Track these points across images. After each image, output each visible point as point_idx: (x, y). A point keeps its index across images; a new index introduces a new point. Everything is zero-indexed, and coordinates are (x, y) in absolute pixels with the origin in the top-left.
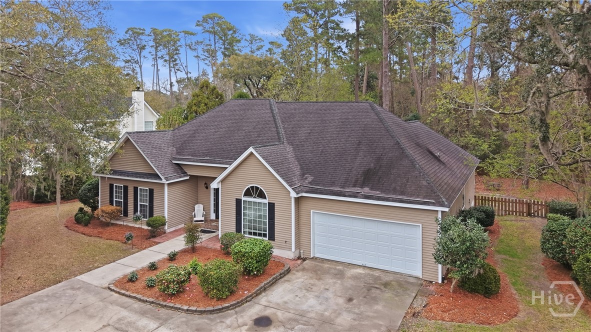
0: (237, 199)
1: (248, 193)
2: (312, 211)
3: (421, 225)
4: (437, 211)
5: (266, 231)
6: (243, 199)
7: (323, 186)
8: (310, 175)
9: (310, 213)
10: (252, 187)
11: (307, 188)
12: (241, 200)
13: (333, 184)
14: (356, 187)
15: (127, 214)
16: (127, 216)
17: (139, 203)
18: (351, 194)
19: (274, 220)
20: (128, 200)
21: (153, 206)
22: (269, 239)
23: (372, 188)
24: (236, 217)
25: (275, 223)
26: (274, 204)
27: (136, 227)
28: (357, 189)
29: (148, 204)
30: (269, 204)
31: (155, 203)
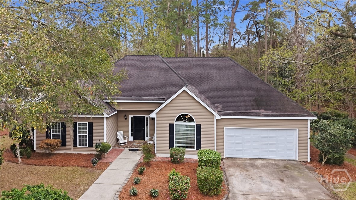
0: (169, 124)
1: (179, 119)
2: (225, 127)
3: (298, 129)
4: (308, 120)
5: (194, 144)
6: (176, 123)
7: (233, 111)
8: (219, 104)
9: (224, 129)
10: (183, 115)
11: (222, 112)
12: (174, 124)
13: (238, 109)
14: (255, 110)
15: (66, 144)
16: (66, 146)
17: (78, 135)
18: (255, 114)
19: (201, 136)
20: (66, 133)
21: (92, 135)
22: (196, 149)
23: (265, 110)
24: (170, 137)
25: (201, 138)
26: (200, 125)
27: (75, 153)
28: (257, 111)
29: (87, 135)
30: (197, 125)
31: (94, 134)
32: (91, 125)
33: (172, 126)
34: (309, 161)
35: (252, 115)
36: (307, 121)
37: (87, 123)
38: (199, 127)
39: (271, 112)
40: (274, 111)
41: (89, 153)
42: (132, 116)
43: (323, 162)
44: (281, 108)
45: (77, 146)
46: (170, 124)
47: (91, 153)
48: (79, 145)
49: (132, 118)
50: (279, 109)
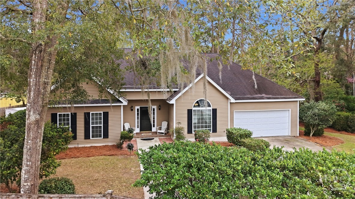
2: (234, 111)
3: (290, 110)
5: (211, 127)
6: (194, 109)
10: (200, 101)
12: (192, 110)
15: (77, 137)
16: (76, 139)
17: (91, 126)
19: (216, 119)
20: (76, 125)
21: (108, 125)
22: (213, 132)
23: (266, 94)
24: (188, 122)
25: (217, 121)
26: (216, 109)
27: (87, 146)
28: (259, 95)
29: (102, 125)
30: (213, 109)
31: (109, 124)
32: (106, 115)
33: (190, 112)
34: (298, 135)
35: (258, 98)
36: (297, 102)
37: (102, 112)
38: (215, 111)
39: (271, 96)
40: (273, 95)
41: (104, 144)
42: (139, 107)
43: (311, 134)
44: (277, 93)
45: (90, 138)
46: (188, 110)
47: (107, 144)
48: (92, 137)
49: (138, 109)
50: (276, 93)
